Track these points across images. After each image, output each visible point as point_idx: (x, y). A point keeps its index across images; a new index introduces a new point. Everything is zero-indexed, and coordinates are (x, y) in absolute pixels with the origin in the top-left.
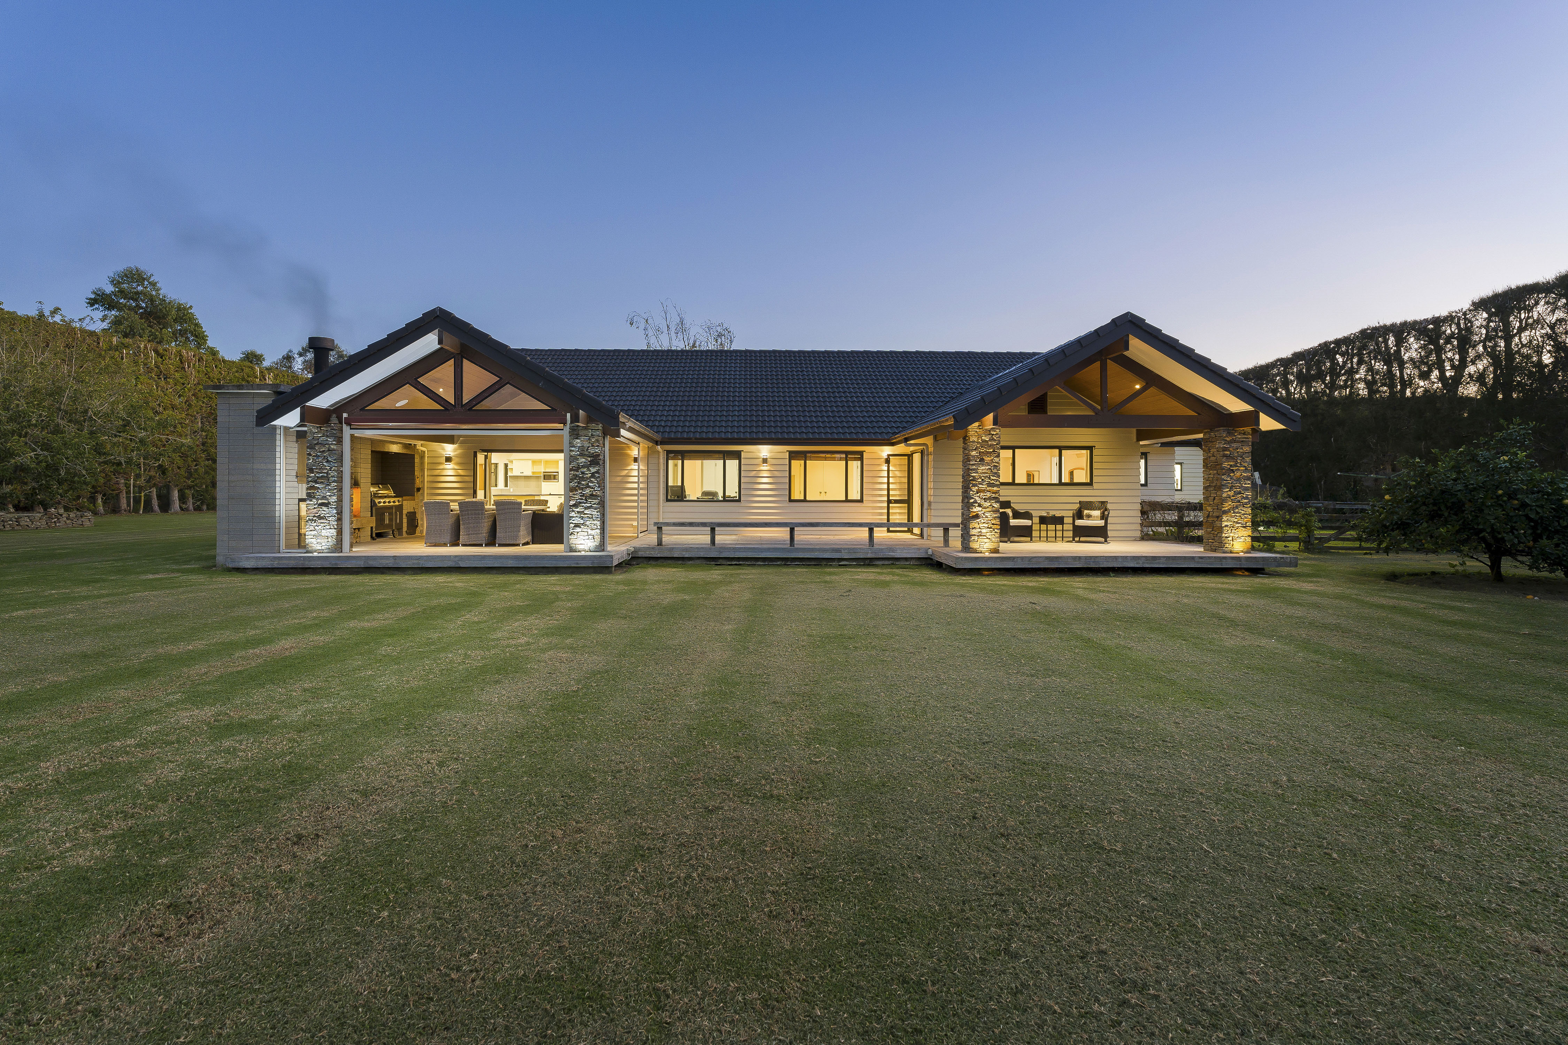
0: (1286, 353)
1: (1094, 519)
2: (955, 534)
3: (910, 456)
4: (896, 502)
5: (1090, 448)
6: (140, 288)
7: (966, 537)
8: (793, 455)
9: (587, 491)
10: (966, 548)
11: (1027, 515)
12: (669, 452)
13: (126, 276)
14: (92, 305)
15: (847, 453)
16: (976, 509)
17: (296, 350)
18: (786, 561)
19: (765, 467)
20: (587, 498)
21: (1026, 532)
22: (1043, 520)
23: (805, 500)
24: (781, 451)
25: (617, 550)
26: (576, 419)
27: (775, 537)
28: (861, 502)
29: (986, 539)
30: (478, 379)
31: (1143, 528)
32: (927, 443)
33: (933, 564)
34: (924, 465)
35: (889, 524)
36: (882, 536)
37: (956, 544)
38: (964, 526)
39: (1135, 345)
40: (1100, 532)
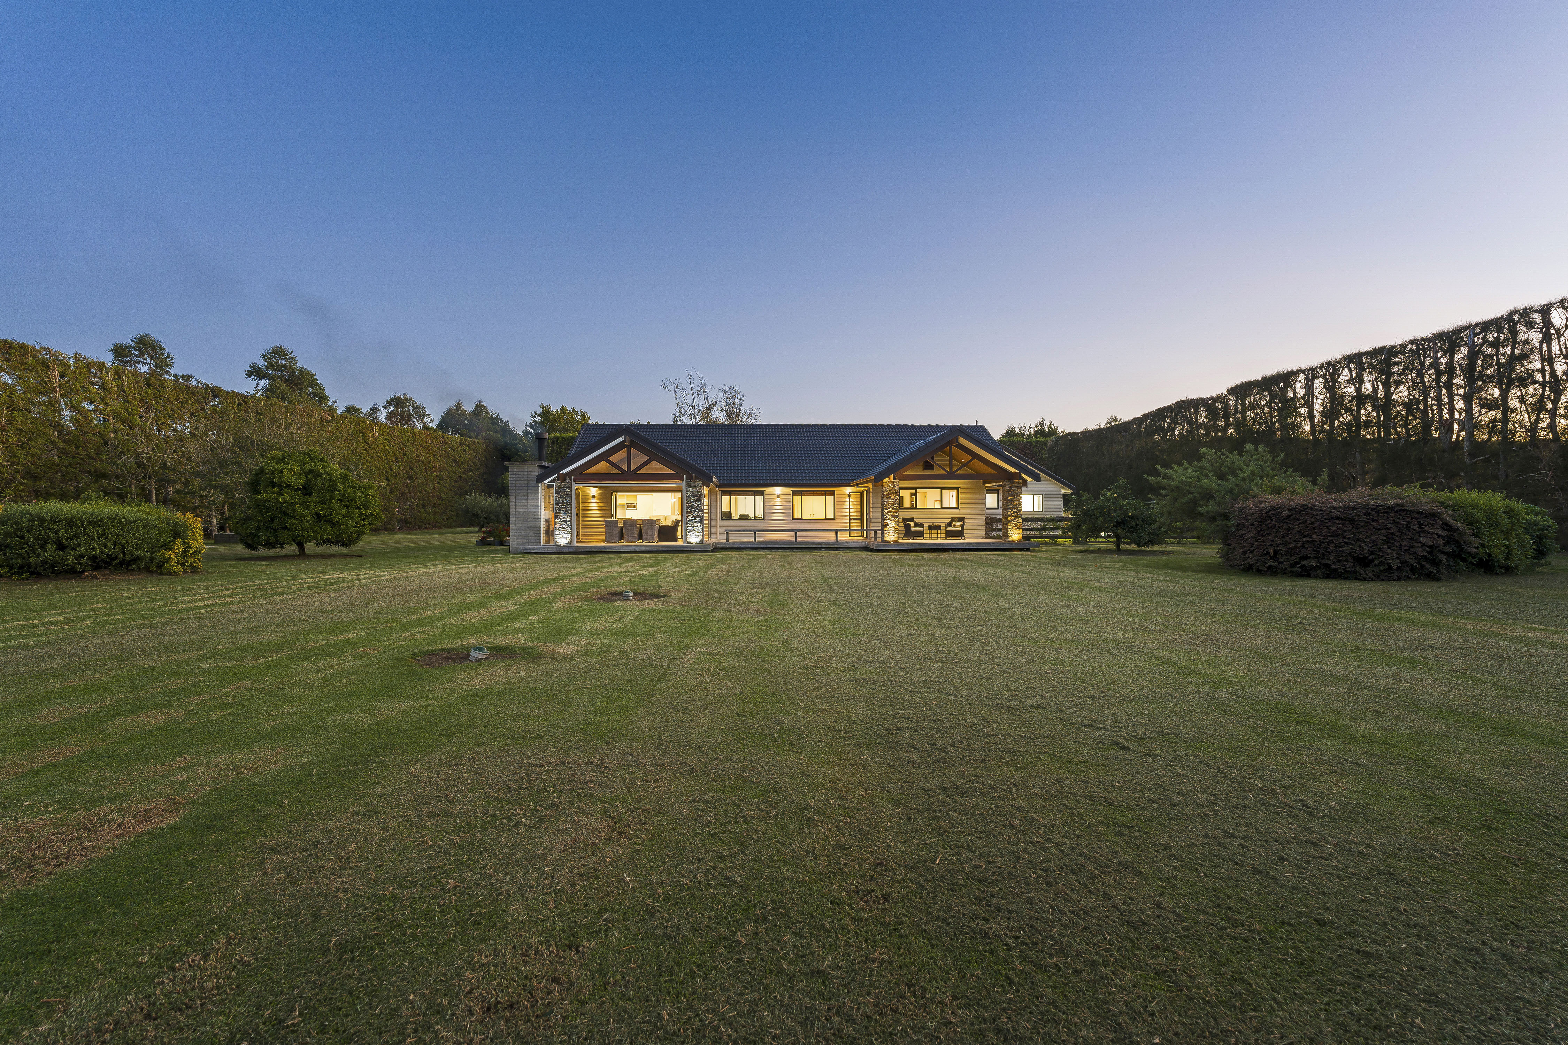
0: (1139, 415)
1: (957, 526)
2: (879, 533)
3: (862, 493)
4: (854, 519)
5: (958, 489)
6: (283, 362)
7: (883, 535)
8: (794, 493)
9: (695, 514)
10: (883, 540)
11: (921, 525)
12: (722, 491)
13: (274, 352)
14: (250, 376)
15: (825, 491)
16: (887, 521)
17: (381, 403)
18: (793, 549)
19: (778, 500)
20: (695, 517)
21: (920, 534)
22: (930, 528)
23: (801, 519)
24: (788, 490)
25: (711, 542)
26: (690, 478)
27: (788, 537)
28: (834, 519)
29: (892, 536)
30: (638, 459)
31: (987, 531)
32: (870, 485)
33: (866, 549)
34: (868, 498)
35: (850, 530)
36: (844, 537)
37: (879, 539)
38: (882, 530)
39: (962, 441)
40: (960, 534)
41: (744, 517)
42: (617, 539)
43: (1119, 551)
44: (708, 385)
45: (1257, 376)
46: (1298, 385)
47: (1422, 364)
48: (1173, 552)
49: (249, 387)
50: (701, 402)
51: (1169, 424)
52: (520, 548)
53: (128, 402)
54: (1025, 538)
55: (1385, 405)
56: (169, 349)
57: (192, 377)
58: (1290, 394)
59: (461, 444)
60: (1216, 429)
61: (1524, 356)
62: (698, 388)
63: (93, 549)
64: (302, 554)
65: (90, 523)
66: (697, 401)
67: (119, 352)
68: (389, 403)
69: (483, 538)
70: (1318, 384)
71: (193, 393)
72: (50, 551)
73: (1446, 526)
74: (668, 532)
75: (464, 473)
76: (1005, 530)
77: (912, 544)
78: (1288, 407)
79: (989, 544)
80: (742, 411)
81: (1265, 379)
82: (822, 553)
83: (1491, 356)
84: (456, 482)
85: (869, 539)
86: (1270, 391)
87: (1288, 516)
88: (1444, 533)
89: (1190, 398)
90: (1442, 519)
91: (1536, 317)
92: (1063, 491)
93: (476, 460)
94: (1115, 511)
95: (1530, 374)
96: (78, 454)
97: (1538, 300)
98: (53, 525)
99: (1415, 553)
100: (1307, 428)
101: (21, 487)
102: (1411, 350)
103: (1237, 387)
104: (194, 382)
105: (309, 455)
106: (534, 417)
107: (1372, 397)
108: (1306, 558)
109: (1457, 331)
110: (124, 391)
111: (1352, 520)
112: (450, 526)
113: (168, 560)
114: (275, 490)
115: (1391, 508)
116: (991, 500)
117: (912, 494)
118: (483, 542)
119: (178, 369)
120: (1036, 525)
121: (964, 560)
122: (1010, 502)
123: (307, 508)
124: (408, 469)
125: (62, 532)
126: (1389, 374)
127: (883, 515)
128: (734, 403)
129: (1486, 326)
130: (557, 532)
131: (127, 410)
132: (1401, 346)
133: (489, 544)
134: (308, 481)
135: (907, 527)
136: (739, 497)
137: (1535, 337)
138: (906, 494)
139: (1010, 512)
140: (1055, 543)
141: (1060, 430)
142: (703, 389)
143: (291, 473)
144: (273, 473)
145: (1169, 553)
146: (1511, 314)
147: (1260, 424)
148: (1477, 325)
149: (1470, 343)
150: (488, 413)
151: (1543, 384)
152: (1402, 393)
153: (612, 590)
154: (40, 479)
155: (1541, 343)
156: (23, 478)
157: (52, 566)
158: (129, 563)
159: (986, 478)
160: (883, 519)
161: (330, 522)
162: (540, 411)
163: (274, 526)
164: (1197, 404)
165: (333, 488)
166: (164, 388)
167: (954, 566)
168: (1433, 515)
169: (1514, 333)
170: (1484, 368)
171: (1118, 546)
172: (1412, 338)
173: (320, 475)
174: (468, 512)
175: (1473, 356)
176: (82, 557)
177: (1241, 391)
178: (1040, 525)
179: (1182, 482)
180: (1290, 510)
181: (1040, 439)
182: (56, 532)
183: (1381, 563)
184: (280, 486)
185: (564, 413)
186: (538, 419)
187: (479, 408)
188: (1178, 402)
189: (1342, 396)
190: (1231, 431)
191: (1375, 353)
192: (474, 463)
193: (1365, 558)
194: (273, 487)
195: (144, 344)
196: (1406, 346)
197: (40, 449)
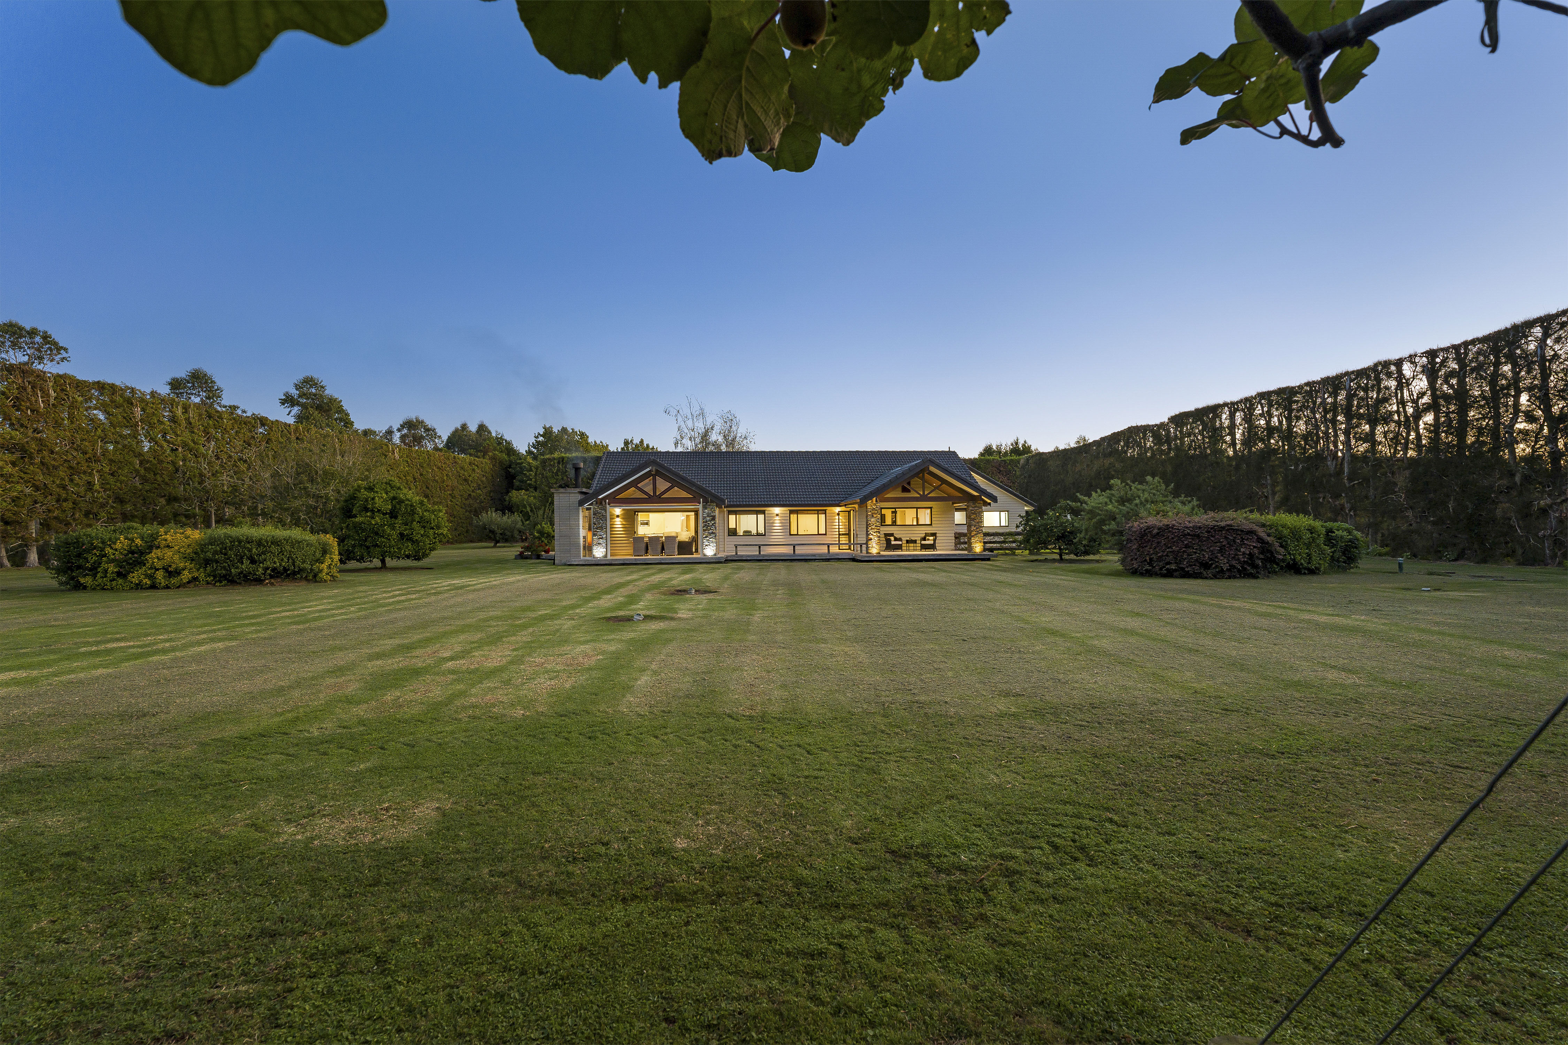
1: (930, 540)
2: (864, 546)
3: (849, 512)
4: (843, 534)
5: (931, 508)
6: (314, 391)
7: (867, 548)
8: (791, 512)
9: (710, 531)
10: (868, 553)
11: (900, 540)
12: (730, 512)
13: (305, 382)
14: (283, 404)
15: (818, 511)
16: (871, 536)
17: (396, 426)
18: (793, 561)
19: (777, 518)
20: (710, 534)
21: (899, 547)
22: (908, 542)
23: (798, 535)
24: (786, 510)
25: (722, 555)
26: (706, 501)
27: (786, 550)
28: (825, 534)
29: (875, 549)
30: (662, 485)
31: (956, 545)
32: (856, 506)
33: (854, 560)
34: (855, 517)
35: (839, 544)
36: (834, 549)
37: (864, 551)
38: (867, 544)
39: (932, 469)
40: (932, 547)
41: (747, 533)
42: (644, 552)
43: (1061, 560)
44: (707, 410)
45: (1190, 408)
46: (1224, 416)
47: (1314, 403)
48: (1105, 561)
49: (286, 416)
50: (700, 427)
51: (1123, 447)
52: (563, 561)
53: (193, 432)
54: (985, 550)
55: (1288, 435)
56: (220, 382)
57: (238, 408)
58: (1218, 424)
59: (470, 464)
60: (1162, 452)
61: (1386, 400)
62: (698, 413)
63: (275, 563)
64: (384, 567)
65: (272, 543)
66: (696, 424)
67: (175, 384)
68: (403, 426)
69: (522, 553)
70: (1239, 416)
71: (245, 423)
72: (246, 565)
73: (1260, 540)
74: (685, 547)
75: (473, 491)
76: (969, 543)
77: (891, 556)
78: (1215, 434)
79: (955, 555)
80: (739, 435)
81: (1197, 410)
82: (817, 564)
83: (1362, 399)
84: (466, 500)
85: (857, 552)
86: (1203, 422)
87: (1158, 534)
88: (1259, 545)
89: (1139, 424)
90: (1257, 536)
91: (1393, 368)
92: (1026, 508)
93: (484, 479)
94: (1056, 527)
95: (1391, 413)
96: (155, 480)
97: (1394, 356)
98: (248, 546)
99: (1238, 559)
100: (1231, 453)
101: (112, 511)
102: (1306, 391)
103: (1176, 416)
104: (239, 412)
105: (390, 485)
106: (537, 437)
107: (1278, 429)
108: (1168, 563)
109: (1339, 377)
110: (190, 423)
111: (1198, 536)
112: (461, 542)
113: (321, 571)
114: (368, 514)
115: (1223, 528)
116: (960, 517)
117: (893, 512)
118: (521, 556)
119: (227, 400)
120: (997, 539)
121: (933, 568)
122: (974, 520)
123: (393, 528)
124: (424, 488)
125: (254, 550)
126: (1291, 411)
127: (867, 531)
128: (731, 427)
129: (1361, 373)
130: (595, 548)
131: (193, 441)
132: (1299, 387)
133: (527, 558)
134: (394, 507)
135: (888, 541)
136: (741, 516)
137: (1393, 384)
138: (888, 514)
139: (973, 528)
140: (1014, 554)
141: (1033, 448)
142: (702, 414)
143: (381, 500)
144: (367, 500)
145: (1102, 561)
146: (1376, 365)
147: (1195, 449)
148: (1353, 372)
149: (1347, 387)
150: (490, 432)
151: (1398, 423)
152: (1301, 427)
153: (678, 588)
154: (126, 503)
155: (1396, 389)
156: (114, 502)
157: (245, 576)
158: (294, 573)
159: (955, 500)
160: (868, 535)
161: (410, 540)
162: (542, 432)
163: (368, 544)
164: (1145, 429)
165: (413, 512)
166: (222, 419)
167: (922, 572)
168: (1251, 532)
169: (1379, 381)
170: (1359, 407)
171: (1061, 556)
172: (1306, 381)
173: (403, 502)
174: (485, 529)
175: (1350, 397)
176: (267, 568)
177: (1179, 420)
178: (1002, 539)
179: (1093, 507)
180: (1159, 529)
181: (1014, 457)
182: (250, 550)
183: (1217, 567)
184: (372, 511)
185: (566, 434)
186: (541, 439)
187: (482, 428)
188: (1129, 428)
189: (1257, 427)
190: (1172, 454)
191: (1280, 391)
192: (482, 481)
193: (1207, 563)
194: (367, 512)
195: (198, 378)
196: (1303, 388)
197: (126, 477)
